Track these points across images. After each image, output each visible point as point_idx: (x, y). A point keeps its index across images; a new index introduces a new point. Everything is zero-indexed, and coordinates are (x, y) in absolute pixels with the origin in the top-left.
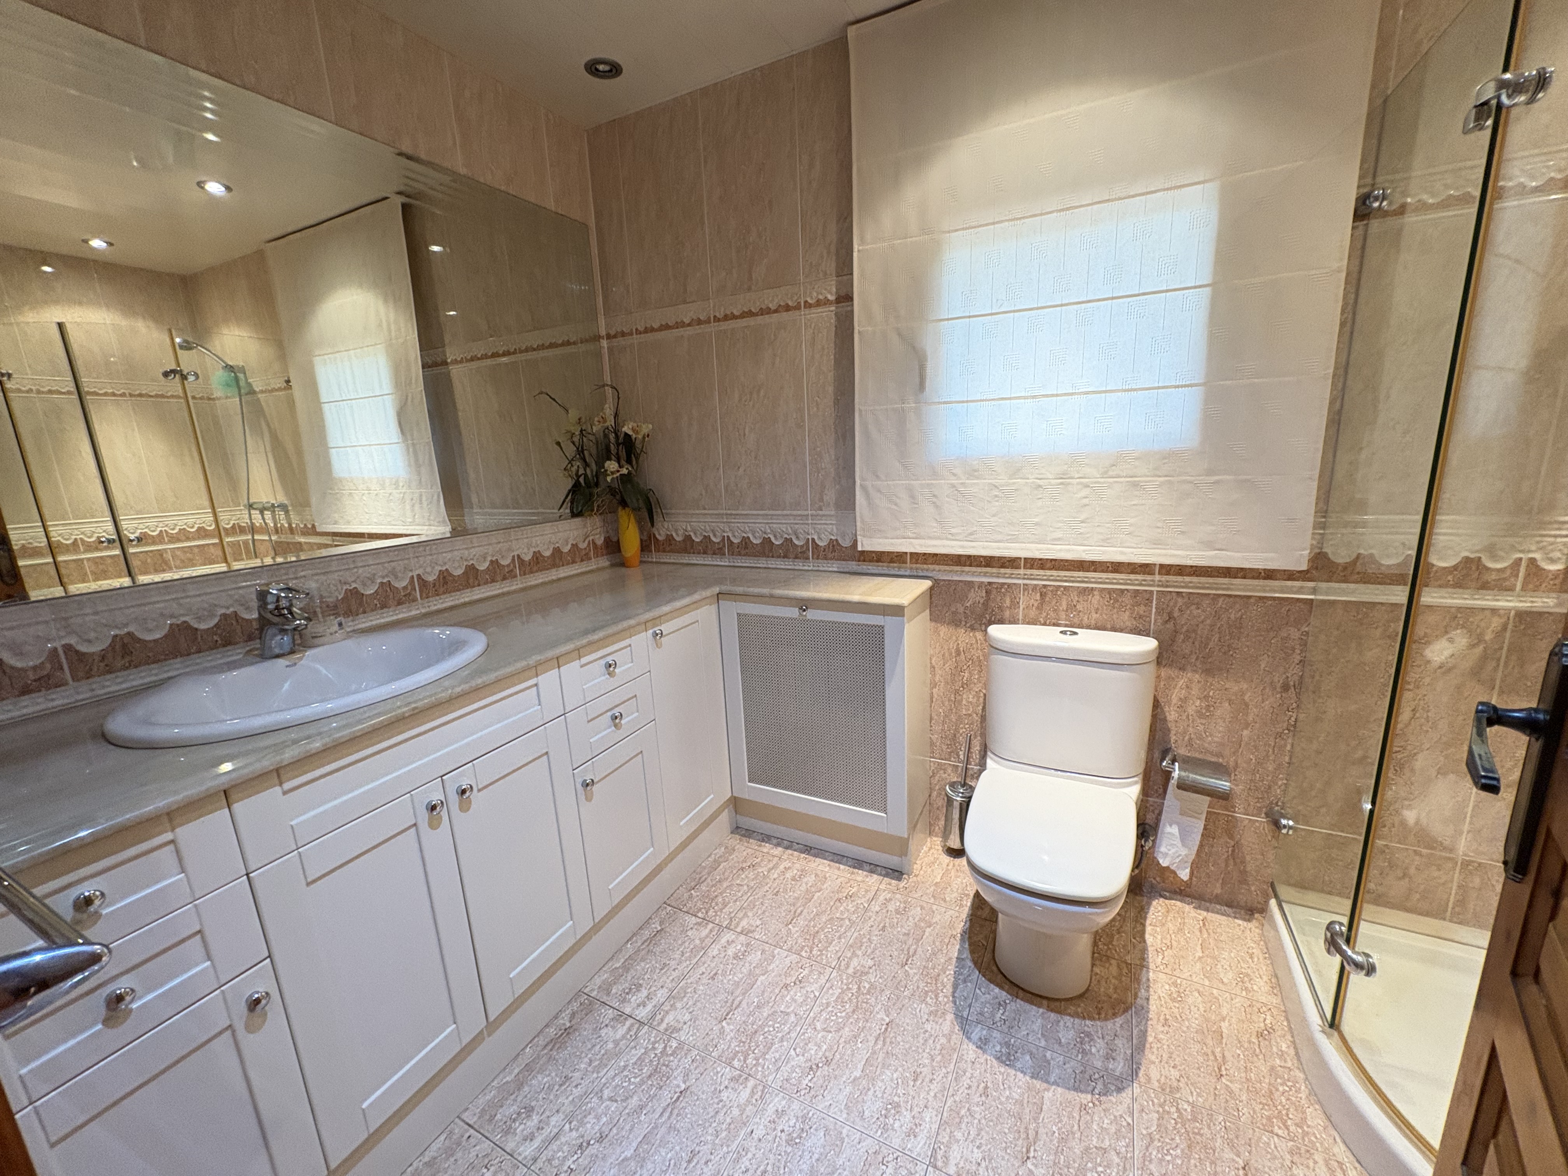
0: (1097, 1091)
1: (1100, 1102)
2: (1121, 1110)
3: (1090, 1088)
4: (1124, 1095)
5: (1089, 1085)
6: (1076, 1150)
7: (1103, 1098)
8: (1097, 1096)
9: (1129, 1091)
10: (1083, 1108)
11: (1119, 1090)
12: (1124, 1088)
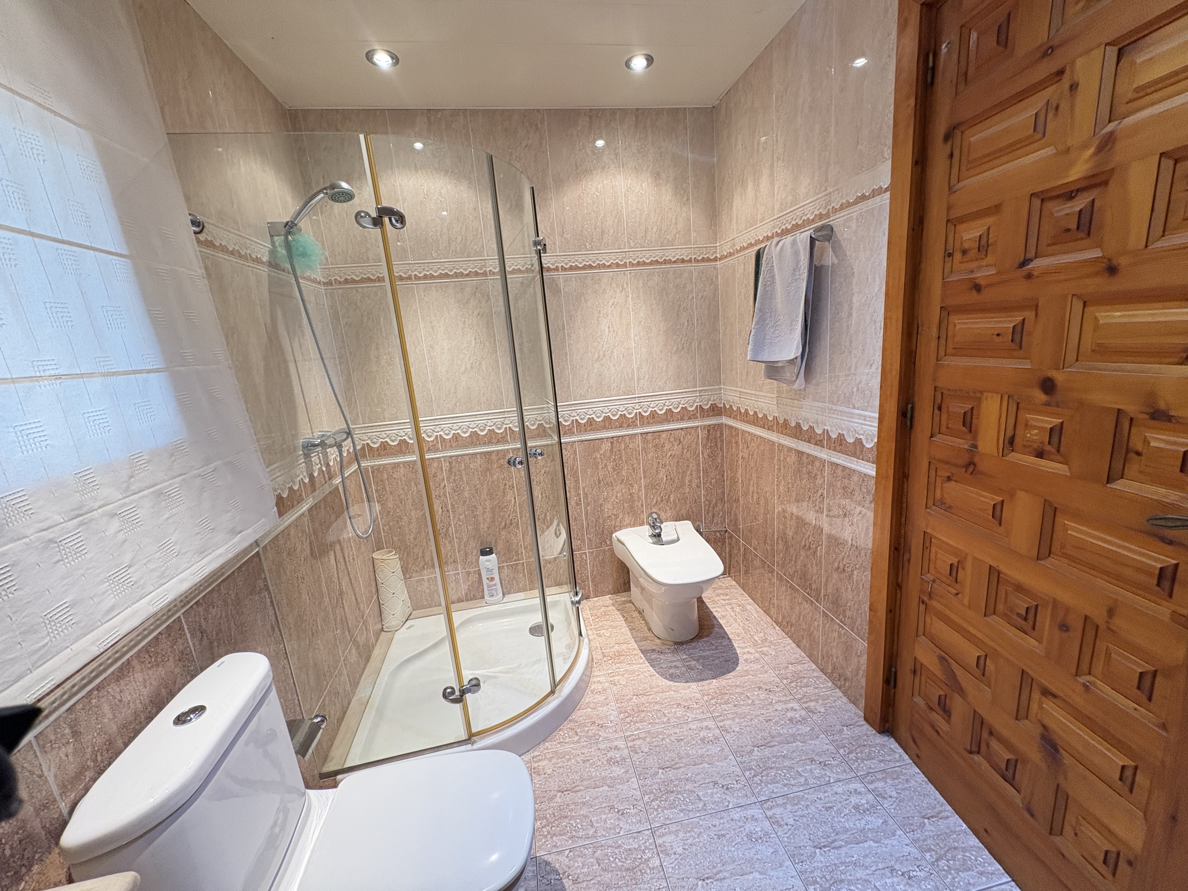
0: (557, 877)
1: (564, 873)
2: (562, 858)
3: (558, 882)
4: (550, 860)
5: (555, 884)
6: (610, 876)
7: (561, 872)
8: (561, 876)
9: (545, 858)
10: (575, 882)
11: (547, 863)
12: (546, 862)
